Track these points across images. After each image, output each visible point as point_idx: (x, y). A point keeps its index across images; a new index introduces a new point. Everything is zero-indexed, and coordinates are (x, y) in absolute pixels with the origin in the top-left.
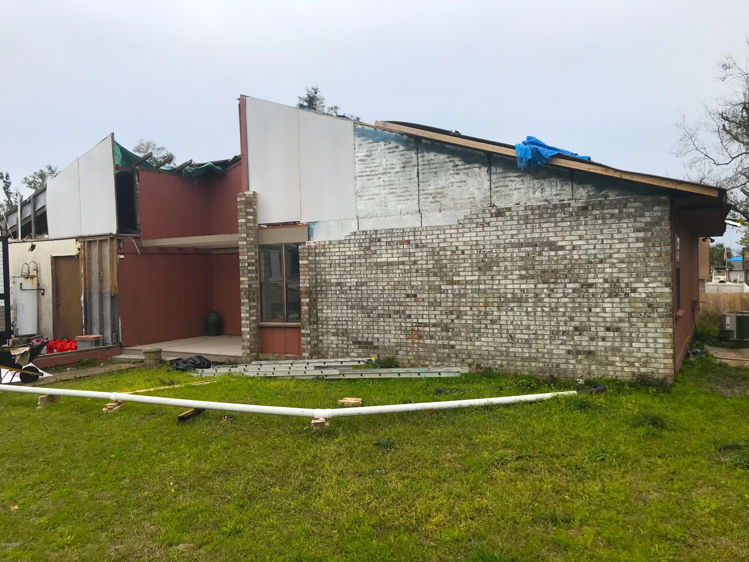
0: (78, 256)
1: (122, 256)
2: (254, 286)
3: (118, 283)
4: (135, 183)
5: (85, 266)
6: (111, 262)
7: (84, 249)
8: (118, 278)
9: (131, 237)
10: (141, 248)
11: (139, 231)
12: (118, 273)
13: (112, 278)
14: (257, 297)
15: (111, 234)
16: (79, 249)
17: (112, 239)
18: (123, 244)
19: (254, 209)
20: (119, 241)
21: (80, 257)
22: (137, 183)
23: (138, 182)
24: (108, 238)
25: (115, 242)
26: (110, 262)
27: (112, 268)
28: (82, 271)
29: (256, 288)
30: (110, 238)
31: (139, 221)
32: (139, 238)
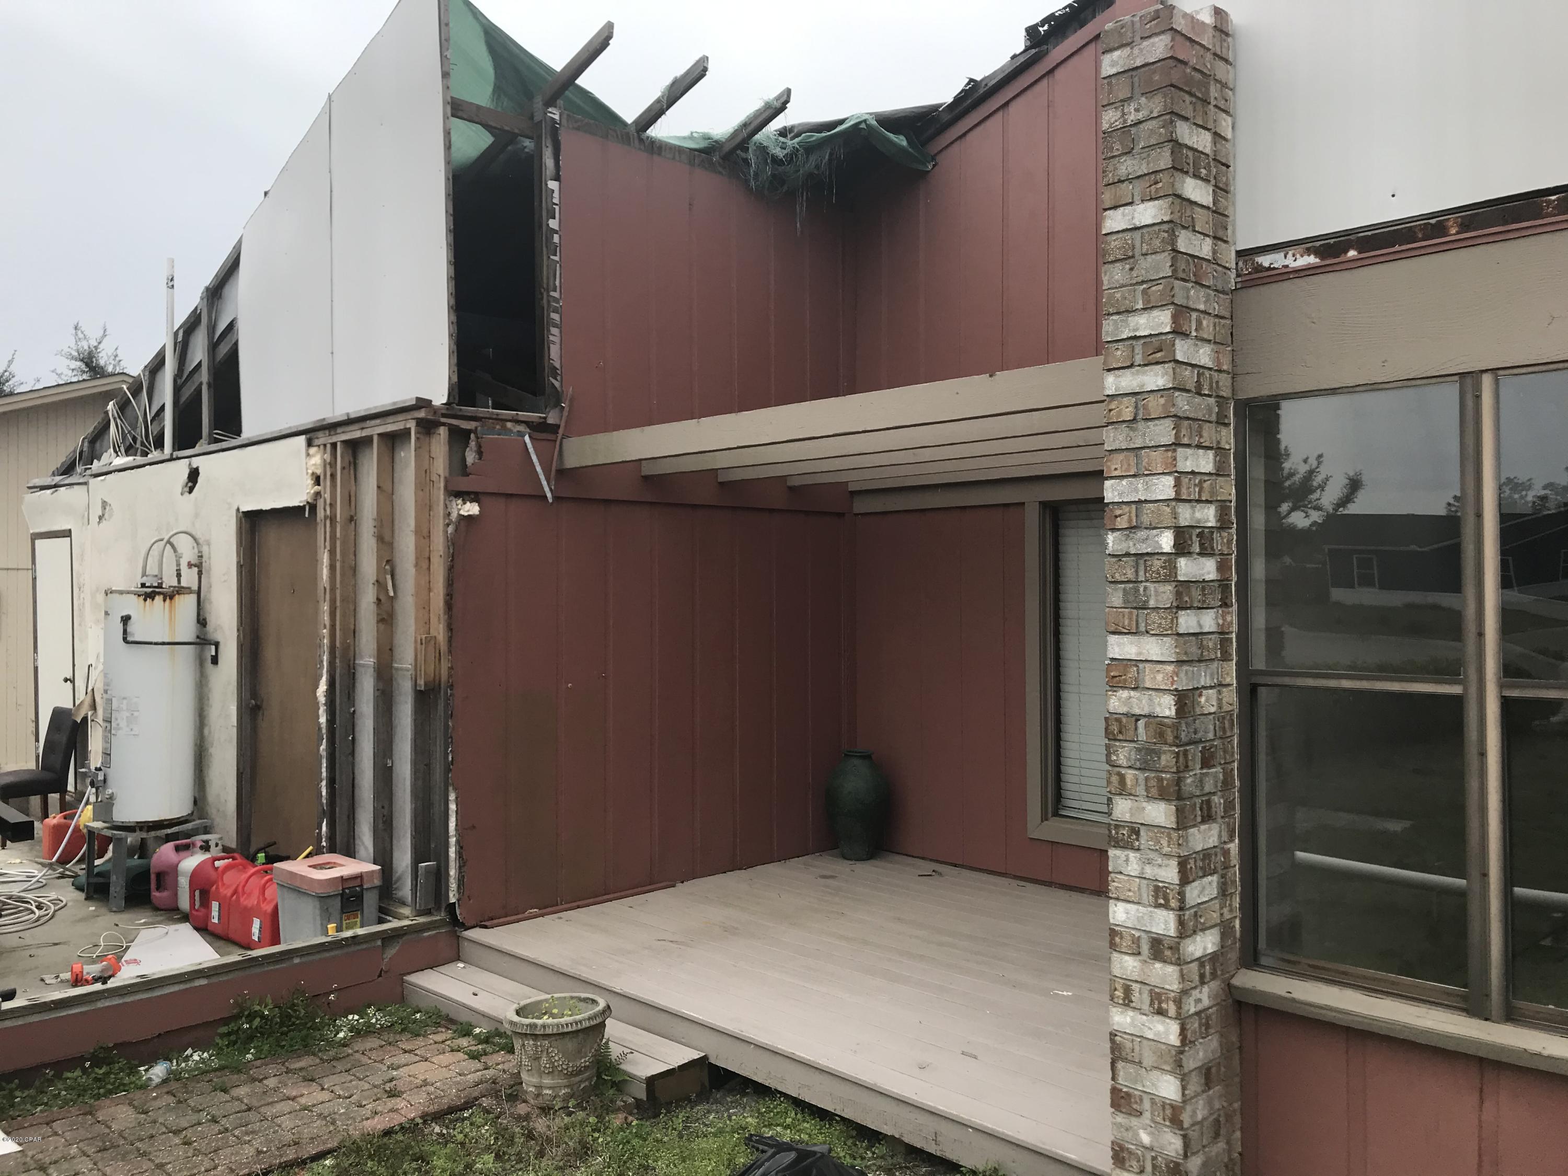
0: (313, 507)
1: (472, 509)
2: (1208, 702)
3: (450, 628)
4: (541, 182)
5: (332, 553)
6: (423, 534)
7: (333, 476)
8: (449, 605)
9: (517, 422)
10: (562, 475)
11: (556, 399)
12: (450, 583)
13: (424, 606)
14: (1227, 783)
15: (422, 403)
16: (317, 480)
17: (427, 427)
18: (480, 453)
19: (1218, 136)
20: (459, 438)
21: (320, 514)
22: (553, 185)
23: (557, 178)
24: (412, 425)
25: (440, 441)
26: (418, 531)
27: (423, 559)
28: (325, 572)
29: (1221, 717)
30: (420, 422)
31: (554, 352)
32: (554, 428)
